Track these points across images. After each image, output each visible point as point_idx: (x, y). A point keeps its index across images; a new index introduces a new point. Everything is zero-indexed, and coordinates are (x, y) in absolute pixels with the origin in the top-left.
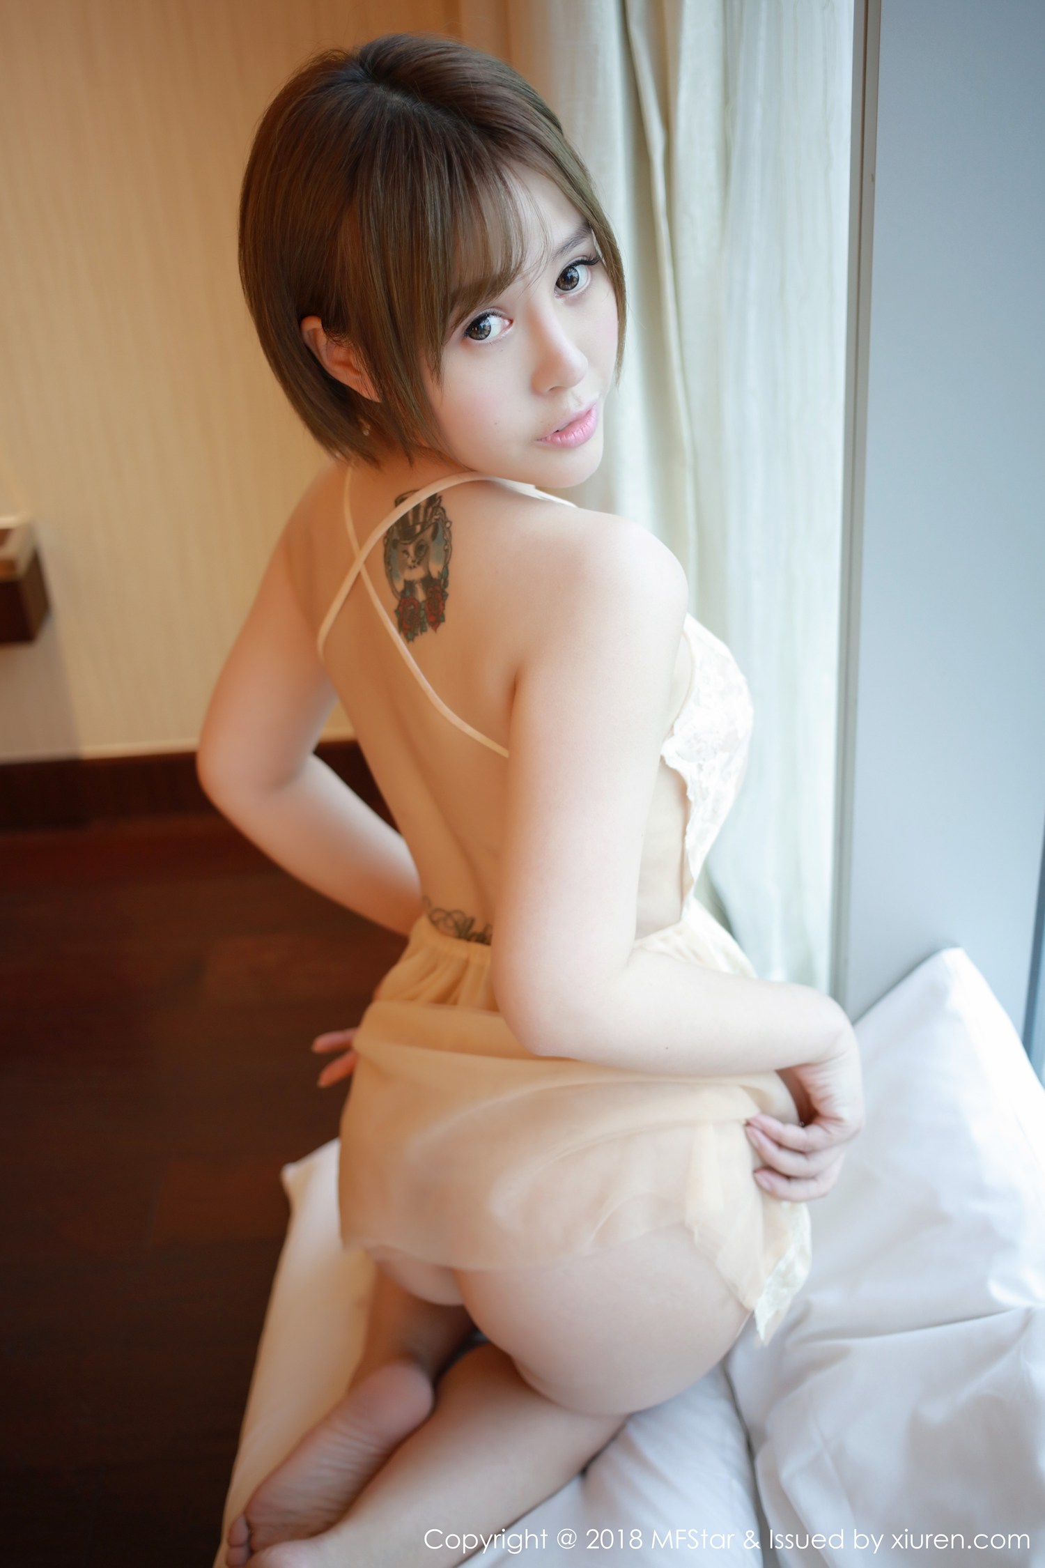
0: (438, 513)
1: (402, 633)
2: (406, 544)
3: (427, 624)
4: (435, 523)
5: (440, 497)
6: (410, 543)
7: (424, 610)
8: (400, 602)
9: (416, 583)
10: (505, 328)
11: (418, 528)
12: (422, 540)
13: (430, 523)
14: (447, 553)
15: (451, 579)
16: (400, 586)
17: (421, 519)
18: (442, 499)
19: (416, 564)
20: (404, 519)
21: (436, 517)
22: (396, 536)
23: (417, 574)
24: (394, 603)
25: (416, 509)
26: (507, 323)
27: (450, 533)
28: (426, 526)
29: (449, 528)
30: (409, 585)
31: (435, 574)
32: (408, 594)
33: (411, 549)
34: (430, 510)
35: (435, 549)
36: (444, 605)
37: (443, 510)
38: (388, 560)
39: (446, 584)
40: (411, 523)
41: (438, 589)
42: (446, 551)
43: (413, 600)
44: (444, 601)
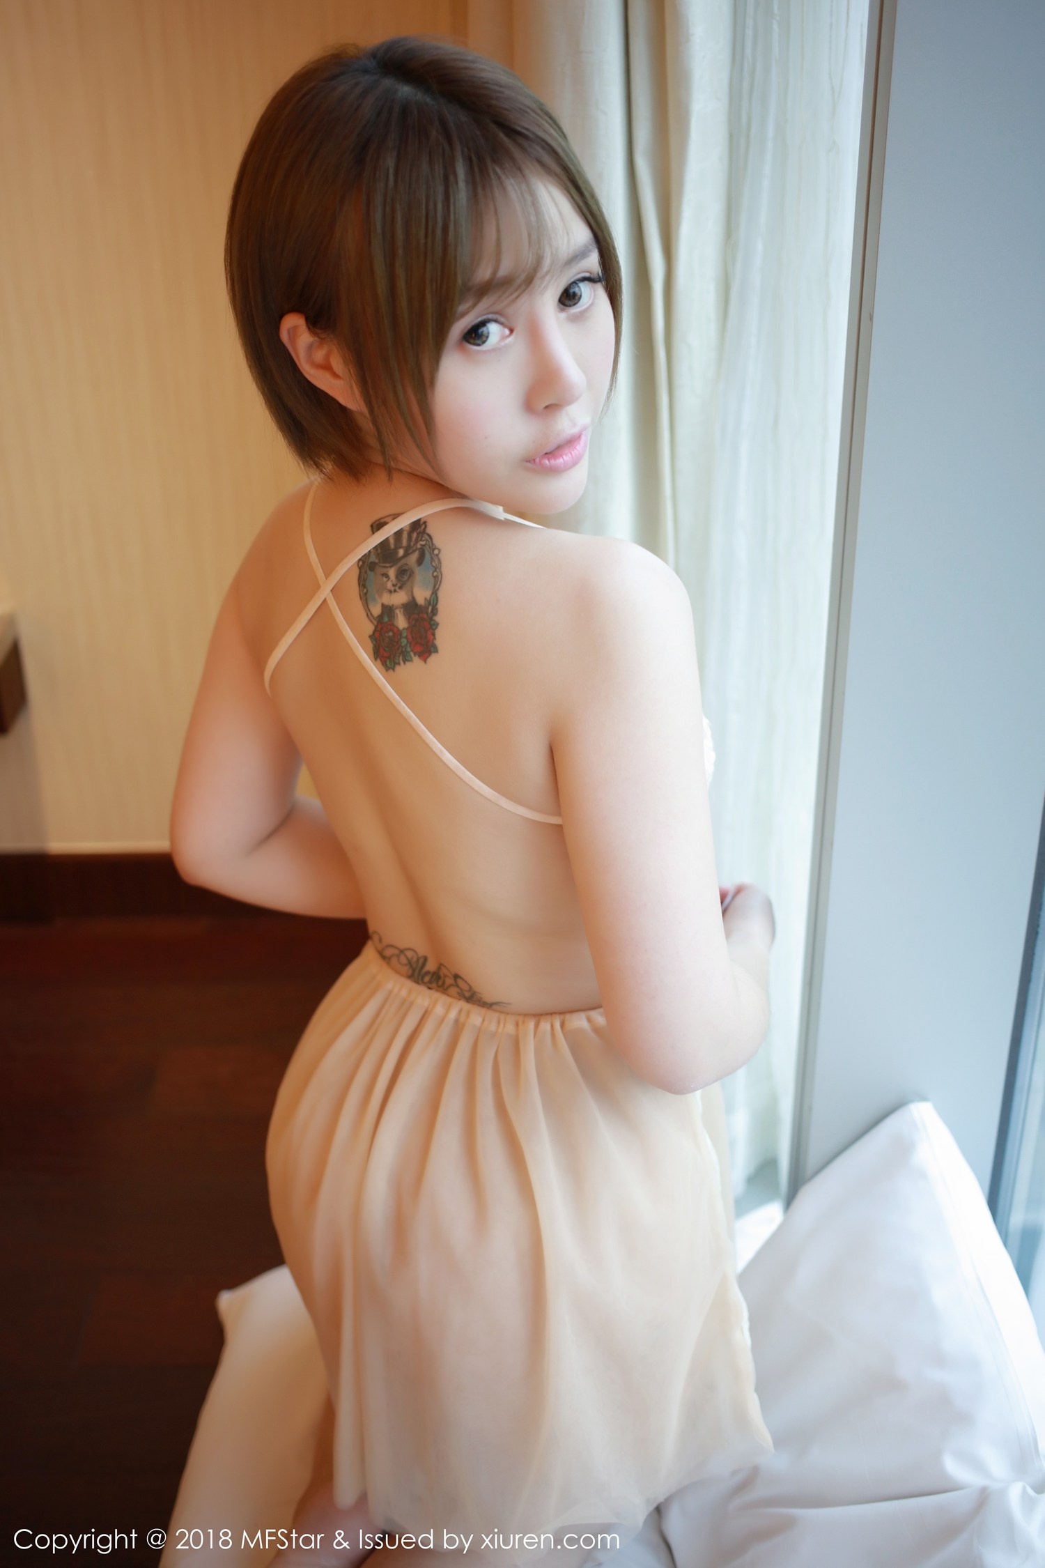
0: (423, 539)
1: (379, 660)
2: (385, 567)
3: (412, 654)
4: (420, 548)
5: (425, 522)
6: (391, 567)
7: (406, 637)
8: (376, 627)
9: (396, 608)
10: (504, 338)
11: (401, 552)
12: (406, 564)
13: (414, 548)
14: (437, 581)
15: (440, 606)
16: (376, 611)
17: (405, 543)
18: (428, 524)
19: (397, 588)
20: (383, 544)
21: (423, 543)
23: (400, 598)
24: (369, 628)
25: (399, 533)
26: (507, 332)
27: (439, 560)
28: (411, 551)
29: (437, 555)
30: (388, 610)
31: (420, 601)
32: (386, 619)
33: (392, 572)
34: (415, 535)
35: (421, 575)
36: (434, 634)
37: (430, 537)
38: (362, 583)
39: (435, 611)
40: (392, 546)
41: (425, 617)
42: (435, 577)
43: (392, 626)
44: (434, 630)
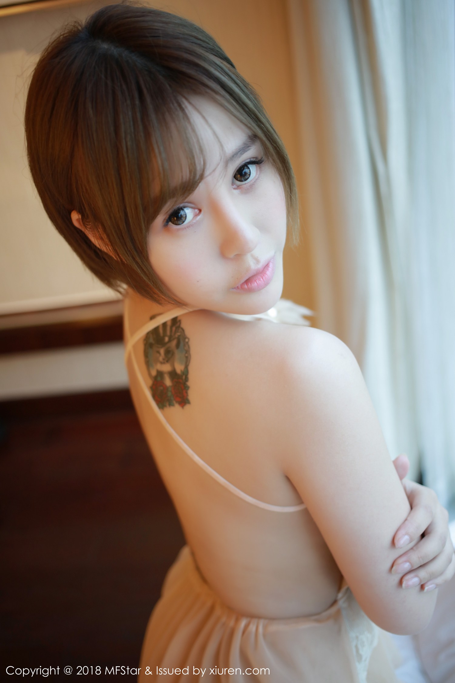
0: (179, 331)
4: (178, 337)
5: (180, 321)
6: (161, 347)
7: (171, 391)
8: (154, 382)
11: (167, 339)
12: (170, 347)
13: (174, 337)
14: (187, 359)
15: (190, 376)
16: (154, 373)
17: (168, 333)
19: (165, 361)
20: (156, 329)
21: (179, 334)
22: (151, 340)
23: (166, 368)
24: (150, 382)
25: (164, 325)
27: (189, 346)
28: (172, 339)
29: (187, 343)
30: (160, 374)
31: (178, 371)
32: (159, 379)
33: (162, 351)
34: (174, 329)
35: (178, 355)
36: (187, 393)
37: (183, 330)
39: (187, 379)
42: (186, 357)
43: (162, 383)
44: (187, 390)
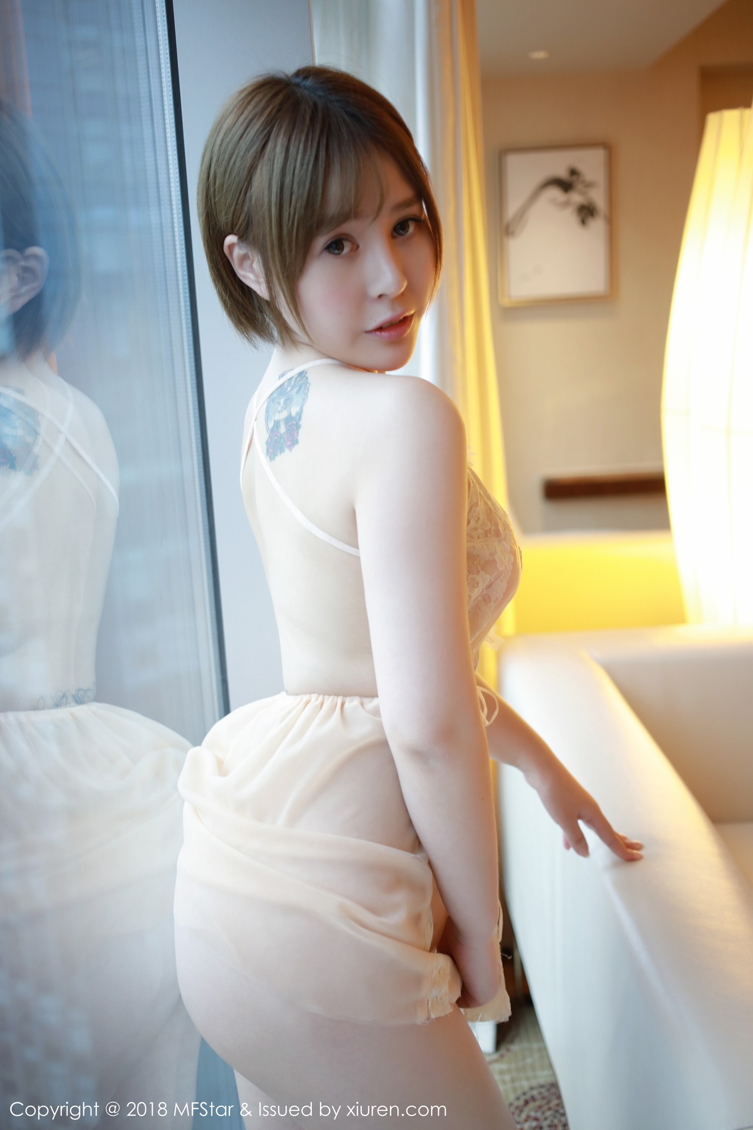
1: (268, 456)
2: (280, 399)
4: (300, 385)
6: (282, 398)
7: (284, 438)
9: (282, 421)
12: (290, 396)
13: (297, 385)
14: (304, 403)
15: (303, 416)
17: (293, 383)
21: (303, 382)
22: (275, 396)
24: (266, 436)
28: (295, 387)
29: (308, 387)
31: (294, 414)
33: (282, 401)
35: (297, 399)
38: (268, 409)
39: (300, 419)
40: (287, 385)
41: (294, 422)
43: (278, 433)
44: (298, 430)
